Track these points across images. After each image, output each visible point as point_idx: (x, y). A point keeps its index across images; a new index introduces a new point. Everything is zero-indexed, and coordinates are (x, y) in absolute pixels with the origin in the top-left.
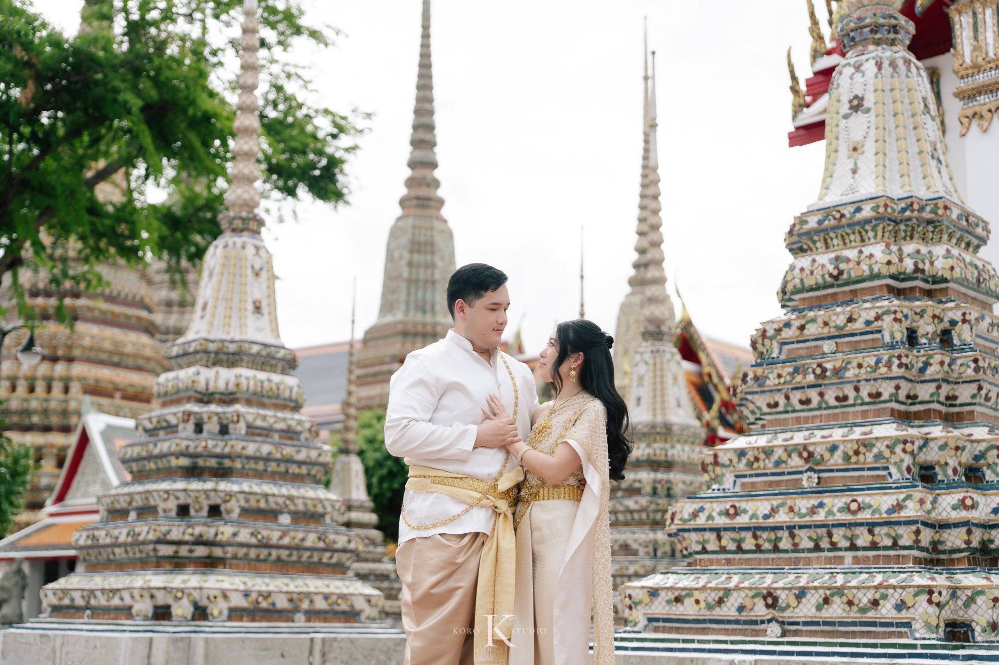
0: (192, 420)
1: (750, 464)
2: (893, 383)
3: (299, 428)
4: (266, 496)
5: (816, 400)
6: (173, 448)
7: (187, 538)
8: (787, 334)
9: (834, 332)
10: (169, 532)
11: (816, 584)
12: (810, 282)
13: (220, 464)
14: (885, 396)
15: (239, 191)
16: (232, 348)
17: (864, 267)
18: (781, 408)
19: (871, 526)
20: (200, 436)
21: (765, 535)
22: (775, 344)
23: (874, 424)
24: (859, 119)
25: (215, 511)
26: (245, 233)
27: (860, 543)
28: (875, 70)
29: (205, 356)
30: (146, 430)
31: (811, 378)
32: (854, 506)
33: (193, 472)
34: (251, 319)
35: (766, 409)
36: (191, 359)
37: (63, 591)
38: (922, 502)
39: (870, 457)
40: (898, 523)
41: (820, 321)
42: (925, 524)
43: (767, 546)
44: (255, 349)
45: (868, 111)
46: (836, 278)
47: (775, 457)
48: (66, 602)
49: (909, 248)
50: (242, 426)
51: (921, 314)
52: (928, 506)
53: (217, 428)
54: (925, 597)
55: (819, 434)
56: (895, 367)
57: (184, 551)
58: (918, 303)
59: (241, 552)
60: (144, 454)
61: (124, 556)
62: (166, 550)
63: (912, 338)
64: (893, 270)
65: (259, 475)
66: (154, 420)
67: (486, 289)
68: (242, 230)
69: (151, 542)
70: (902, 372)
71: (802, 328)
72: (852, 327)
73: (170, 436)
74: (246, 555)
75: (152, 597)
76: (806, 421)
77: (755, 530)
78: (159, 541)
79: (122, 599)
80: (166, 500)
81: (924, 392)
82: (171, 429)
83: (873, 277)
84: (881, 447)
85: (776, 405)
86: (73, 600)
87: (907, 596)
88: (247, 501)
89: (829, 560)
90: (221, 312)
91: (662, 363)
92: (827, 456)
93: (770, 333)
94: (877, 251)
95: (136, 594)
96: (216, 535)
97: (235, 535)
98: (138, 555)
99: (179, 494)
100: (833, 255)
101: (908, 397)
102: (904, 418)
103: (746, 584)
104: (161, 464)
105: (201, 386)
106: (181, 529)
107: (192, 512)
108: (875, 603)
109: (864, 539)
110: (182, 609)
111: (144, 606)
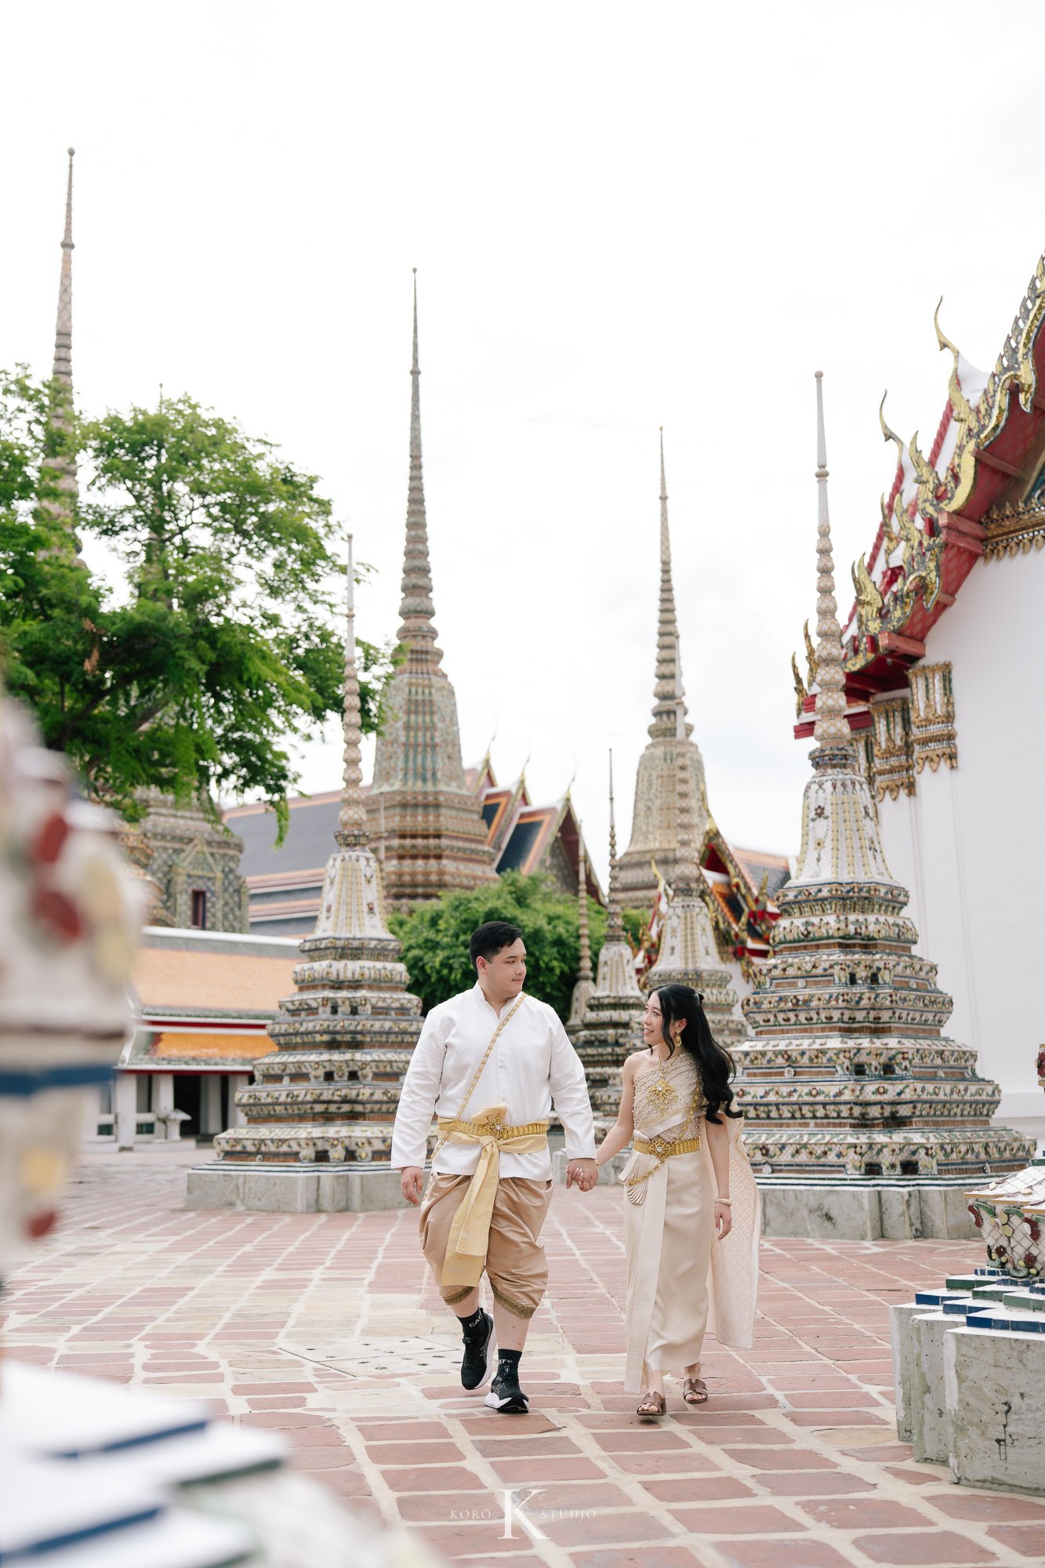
0: (330, 1004)
1: (752, 1061)
2: (840, 1011)
3: (409, 1005)
4: (390, 1062)
5: (793, 1019)
6: (317, 1028)
7: (336, 1098)
8: (775, 973)
9: (804, 973)
10: (321, 1094)
11: (791, 1141)
12: (790, 937)
13: (353, 1038)
14: (835, 1019)
15: (351, 813)
16: (356, 944)
17: (824, 930)
18: (772, 1023)
19: (824, 1105)
20: (336, 1017)
21: (762, 1108)
22: (768, 979)
23: (827, 1037)
24: (821, 822)
25: (353, 1076)
26: (357, 848)
27: (818, 1114)
28: (832, 789)
29: (334, 951)
30: (288, 1010)
31: (790, 1005)
32: (814, 1092)
33: (333, 1045)
34: (367, 919)
35: (762, 1023)
36: (322, 953)
37: (235, 1140)
38: (853, 1091)
39: (825, 1060)
40: (840, 1103)
41: (796, 966)
42: (856, 1104)
43: (763, 1115)
44: (373, 944)
45: (827, 818)
46: (806, 936)
47: (767, 1057)
48: (239, 1148)
49: (852, 917)
50: (368, 1007)
51: (858, 964)
52: (858, 1093)
53: (349, 1010)
54: (853, 1150)
55: (795, 1042)
56: (840, 1001)
57: (333, 1108)
58: (856, 956)
59: (376, 1107)
60: (291, 1031)
61: (284, 1112)
62: (319, 1108)
63: (853, 980)
64: (841, 933)
65: (382, 1045)
66: (297, 1003)
67: (502, 945)
68: (355, 845)
69: (308, 1102)
70: (844, 1005)
71: (784, 970)
72: (815, 972)
73: (311, 1018)
74: (380, 1109)
75: (315, 1144)
76: (788, 1032)
77: (756, 1106)
78: (315, 1102)
79: (289, 1146)
80: (316, 1069)
81: (860, 1016)
82: (312, 1011)
83: (828, 938)
84: (831, 1054)
85: (769, 1021)
86: (244, 1147)
87: (843, 1149)
88: (378, 1067)
89: (800, 1125)
90: (343, 913)
91: (691, 917)
92: (799, 1058)
93: (765, 971)
94: (831, 919)
95: (303, 1143)
96: (358, 1095)
97: (372, 1095)
98: (296, 1112)
99: (325, 1064)
100: (804, 920)
101: (850, 1018)
102: (848, 1031)
103: (750, 1141)
104: (307, 1039)
105: (333, 976)
106: (331, 1092)
107: (336, 1077)
108: (825, 1153)
109: (820, 1113)
110: (337, 1153)
111: (308, 1152)
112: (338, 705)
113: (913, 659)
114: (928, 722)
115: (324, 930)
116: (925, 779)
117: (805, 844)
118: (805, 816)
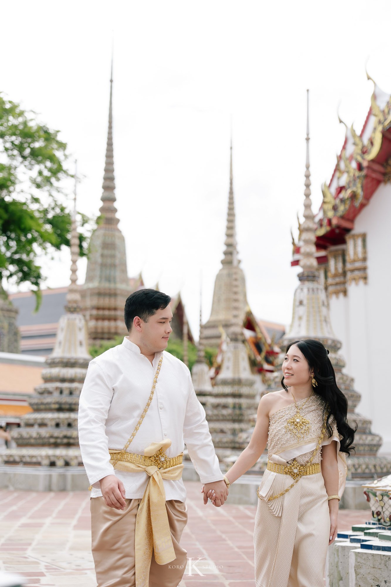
0: (59, 390)
6: (53, 401)
7: (61, 436)
10: (53, 434)
13: (70, 407)
15: (73, 296)
16: (73, 361)
20: (62, 396)
24: (302, 307)
25: (70, 425)
26: (75, 313)
28: (307, 292)
29: (62, 364)
30: (39, 392)
33: (60, 410)
34: (79, 349)
36: (56, 364)
37: (10, 456)
44: (82, 361)
45: (304, 306)
48: (12, 459)
53: (68, 393)
57: (59, 441)
60: (40, 402)
61: (35, 442)
62: (52, 441)
66: (43, 389)
67: (157, 308)
69: (47, 438)
73: (50, 396)
75: (49, 458)
78: (51, 437)
79: (37, 459)
80: (51, 421)
82: (50, 393)
86: (14, 459)
90: (67, 345)
91: (238, 352)
95: (44, 457)
96: (72, 435)
98: (41, 442)
99: (56, 419)
104: (47, 406)
105: (61, 376)
106: (58, 433)
107: (61, 426)
110: (60, 463)
111: (46, 462)
112: (68, 243)
113: (348, 230)
114: (354, 261)
115: (58, 354)
116: (353, 288)
117: (293, 318)
118: (294, 305)
